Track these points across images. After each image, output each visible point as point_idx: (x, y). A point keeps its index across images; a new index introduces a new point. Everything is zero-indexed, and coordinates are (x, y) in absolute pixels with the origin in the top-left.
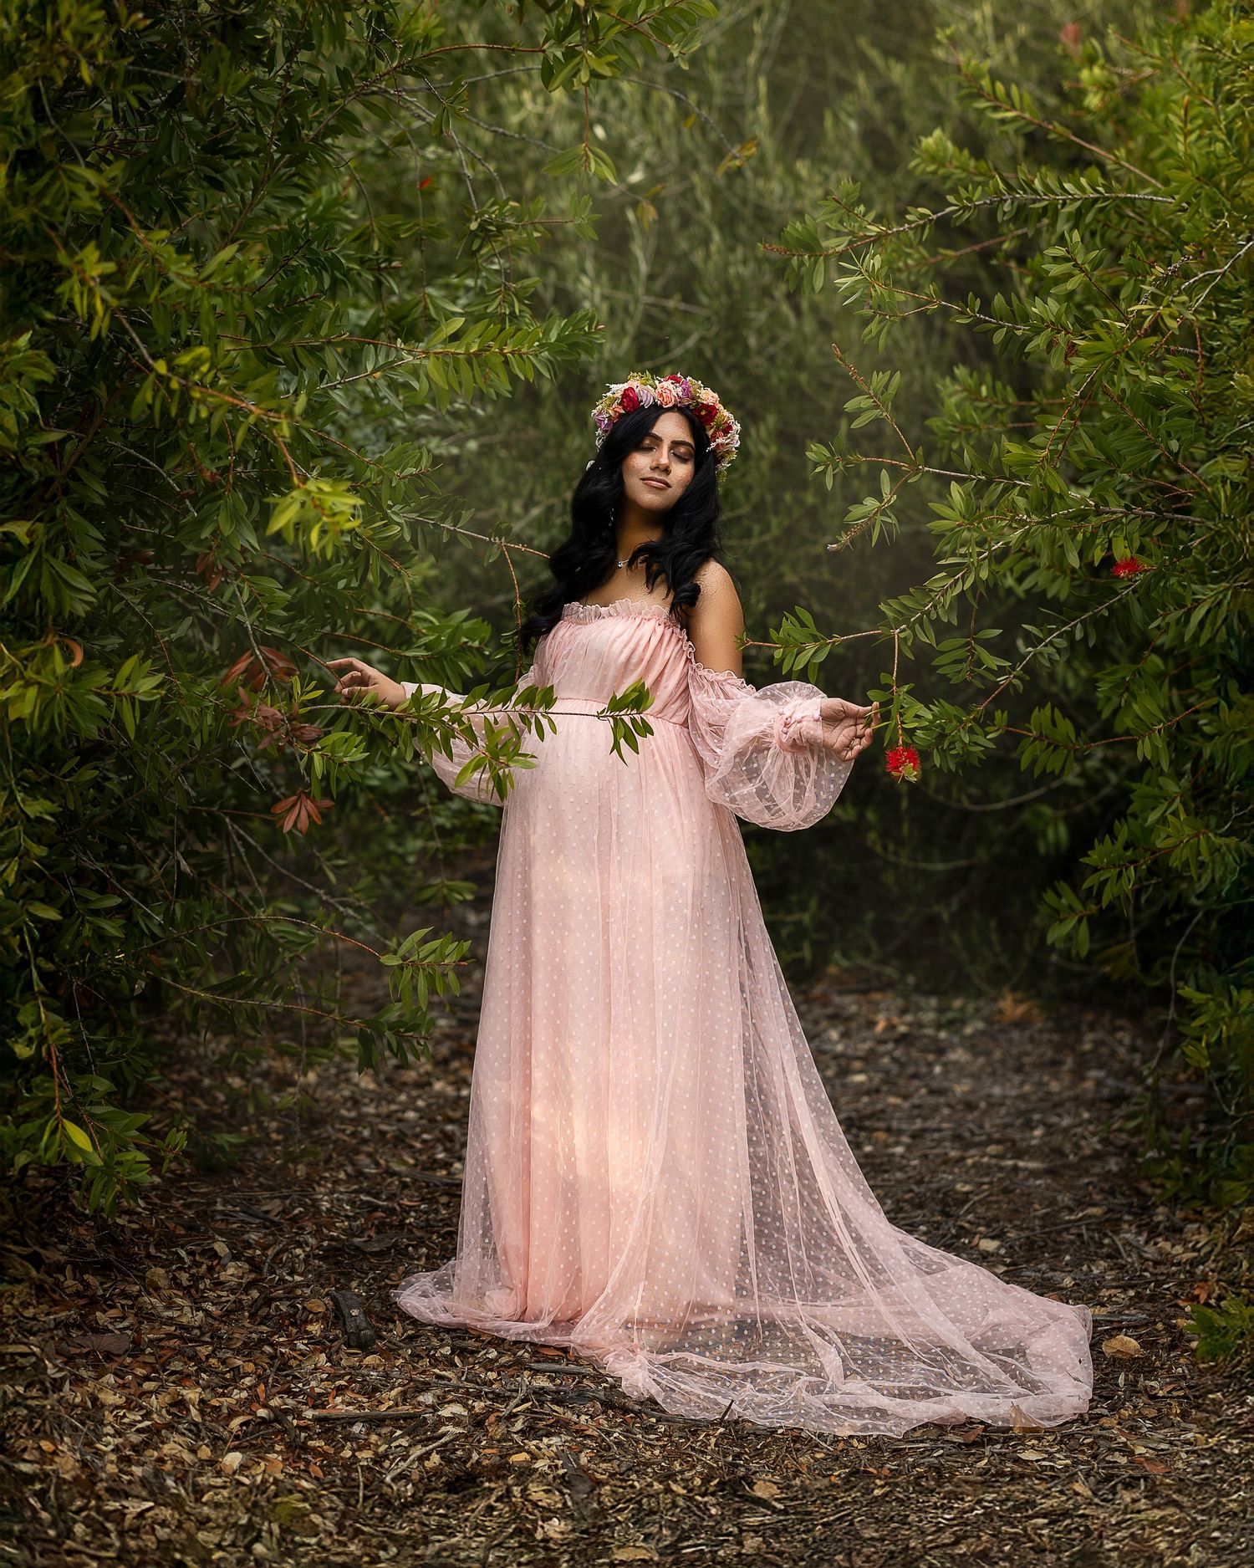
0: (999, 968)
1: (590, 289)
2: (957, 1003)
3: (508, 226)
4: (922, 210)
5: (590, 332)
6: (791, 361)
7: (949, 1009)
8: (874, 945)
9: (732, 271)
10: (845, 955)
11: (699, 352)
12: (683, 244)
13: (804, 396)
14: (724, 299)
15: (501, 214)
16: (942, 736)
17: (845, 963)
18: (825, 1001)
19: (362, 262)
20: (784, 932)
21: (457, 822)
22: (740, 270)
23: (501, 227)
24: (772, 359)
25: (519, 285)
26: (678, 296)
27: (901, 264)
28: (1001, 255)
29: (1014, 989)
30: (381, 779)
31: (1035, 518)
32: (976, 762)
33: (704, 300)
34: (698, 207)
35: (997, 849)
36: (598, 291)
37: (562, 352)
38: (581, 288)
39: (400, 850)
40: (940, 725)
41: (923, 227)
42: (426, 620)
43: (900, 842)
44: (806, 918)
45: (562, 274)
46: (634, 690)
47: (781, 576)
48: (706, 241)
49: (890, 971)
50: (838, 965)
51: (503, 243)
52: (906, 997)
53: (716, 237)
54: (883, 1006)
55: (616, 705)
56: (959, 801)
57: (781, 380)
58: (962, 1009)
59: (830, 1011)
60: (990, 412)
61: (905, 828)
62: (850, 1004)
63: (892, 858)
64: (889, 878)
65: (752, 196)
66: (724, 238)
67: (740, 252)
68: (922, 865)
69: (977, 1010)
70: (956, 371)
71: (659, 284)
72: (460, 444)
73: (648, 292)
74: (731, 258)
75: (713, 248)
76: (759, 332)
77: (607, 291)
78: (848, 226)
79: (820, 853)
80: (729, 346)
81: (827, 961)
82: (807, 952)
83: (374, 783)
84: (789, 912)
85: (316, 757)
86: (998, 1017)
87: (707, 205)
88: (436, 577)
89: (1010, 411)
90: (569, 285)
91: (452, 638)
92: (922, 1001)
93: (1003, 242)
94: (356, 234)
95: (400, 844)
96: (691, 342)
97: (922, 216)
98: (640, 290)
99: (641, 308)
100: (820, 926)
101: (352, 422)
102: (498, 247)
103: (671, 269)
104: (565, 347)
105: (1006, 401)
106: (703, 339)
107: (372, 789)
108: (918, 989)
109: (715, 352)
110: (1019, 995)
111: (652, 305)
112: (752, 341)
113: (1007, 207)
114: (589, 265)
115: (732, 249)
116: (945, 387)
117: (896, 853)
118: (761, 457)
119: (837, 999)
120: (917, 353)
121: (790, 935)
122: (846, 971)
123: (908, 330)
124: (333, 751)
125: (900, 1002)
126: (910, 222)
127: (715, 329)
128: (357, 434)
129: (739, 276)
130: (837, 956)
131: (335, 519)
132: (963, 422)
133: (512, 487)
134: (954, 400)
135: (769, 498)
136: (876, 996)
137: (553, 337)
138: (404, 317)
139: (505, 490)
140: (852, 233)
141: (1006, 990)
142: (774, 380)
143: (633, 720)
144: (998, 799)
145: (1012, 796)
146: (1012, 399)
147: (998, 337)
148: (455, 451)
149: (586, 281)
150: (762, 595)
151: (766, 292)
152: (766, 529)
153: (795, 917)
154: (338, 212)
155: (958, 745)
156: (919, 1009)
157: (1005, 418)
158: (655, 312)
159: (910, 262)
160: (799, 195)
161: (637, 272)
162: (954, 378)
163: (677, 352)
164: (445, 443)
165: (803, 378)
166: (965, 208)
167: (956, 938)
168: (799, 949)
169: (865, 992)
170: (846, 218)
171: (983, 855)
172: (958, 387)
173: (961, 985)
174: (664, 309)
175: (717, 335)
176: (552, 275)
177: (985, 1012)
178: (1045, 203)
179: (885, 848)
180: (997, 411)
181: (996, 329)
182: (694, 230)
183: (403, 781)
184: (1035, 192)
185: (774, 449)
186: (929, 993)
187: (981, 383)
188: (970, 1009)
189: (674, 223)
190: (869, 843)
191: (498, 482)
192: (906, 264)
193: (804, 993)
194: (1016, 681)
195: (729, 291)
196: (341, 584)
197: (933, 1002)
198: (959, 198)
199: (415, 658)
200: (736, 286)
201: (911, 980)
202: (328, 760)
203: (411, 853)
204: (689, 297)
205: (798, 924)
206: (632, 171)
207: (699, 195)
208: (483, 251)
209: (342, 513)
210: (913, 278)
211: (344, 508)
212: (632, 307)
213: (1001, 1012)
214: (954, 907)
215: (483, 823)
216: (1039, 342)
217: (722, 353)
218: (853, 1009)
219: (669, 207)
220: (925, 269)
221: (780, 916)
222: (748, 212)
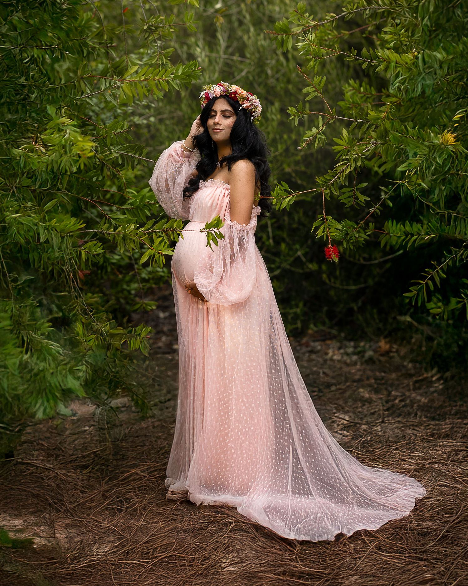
0: (379, 329)
1: (201, 53)
2: (362, 344)
3: (160, 27)
4: (332, 14)
5: (195, 70)
6: (285, 80)
7: (359, 346)
8: (327, 321)
9: (259, 43)
10: (315, 325)
11: (247, 77)
12: (240, 33)
13: (291, 94)
14: (257, 55)
15: (157, 22)
16: (347, 234)
17: (315, 329)
18: (307, 345)
19: (100, 44)
20: (290, 317)
21: (150, 276)
22: (262, 42)
23: (157, 28)
24: (277, 80)
25: (165, 51)
26: (237, 55)
27: (326, 38)
28: (367, 32)
29: (385, 337)
30: (117, 260)
31: (379, 142)
32: (361, 245)
33: (248, 55)
34: (245, 17)
35: (377, 279)
36: (203, 54)
37: (184, 79)
38: (196, 52)
39: (128, 288)
40: (346, 230)
41: (333, 21)
42: (132, 193)
43: (336, 278)
44: (298, 310)
45: (189, 47)
46: (215, 220)
47: (283, 169)
48: (248, 31)
49: (334, 332)
50: (312, 329)
51: (158, 34)
52: (341, 342)
53: (252, 29)
54: (331, 346)
55: (208, 226)
56: (359, 260)
57: (281, 88)
58: (364, 347)
59: (309, 349)
60: (365, 98)
61: (338, 273)
62: (318, 346)
63: (333, 285)
64: (332, 293)
65: (267, 12)
66: (255, 30)
67: (262, 36)
68: (345, 287)
69: (370, 347)
70: (350, 81)
71: (230, 50)
72: (147, 119)
73: (225, 53)
74: (259, 38)
75: (251, 34)
76: (272, 69)
77: (208, 53)
78: (302, 22)
79: (304, 283)
80: (259, 75)
81: (308, 328)
82: (299, 325)
83: (114, 261)
84: (291, 308)
85: (83, 252)
86: (379, 349)
87: (248, 17)
88: (141, 175)
89: (373, 97)
90: (192, 51)
91: (142, 200)
92: (347, 343)
93: (368, 27)
94: (97, 32)
95: (128, 286)
96: (243, 74)
97: (332, 17)
98: (221, 53)
99: (222, 60)
100: (305, 314)
101: (101, 111)
102: (156, 36)
103: (235, 44)
104: (184, 77)
105: (371, 94)
106: (248, 72)
107: (113, 264)
108: (346, 339)
109: (254, 77)
110: (387, 340)
111: (227, 59)
112: (269, 72)
113: (367, 12)
114: (200, 43)
115: (259, 35)
116: (346, 88)
117: (334, 283)
118: (273, 120)
119: (312, 344)
120: (338, 75)
121: (292, 318)
122: (317, 332)
123: (333, 65)
124: (89, 249)
125: (338, 344)
126: (327, 20)
127: (253, 68)
128: (103, 116)
129: (262, 45)
130: (312, 326)
131: (84, 152)
132: (353, 102)
133: (171, 136)
134: (349, 93)
135: (278, 137)
136: (328, 342)
137: (180, 72)
138: (118, 67)
139: (168, 137)
140: (303, 25)
141: (382, 338)
142: (279, 88)
143: (216, 232)
144: (376, 259)
145: (382, 257)
146: (374, 92)
147: (364, 66)
148: (145, 122)
149: (198, 50)
150: (275, 177)
151: (275, 52)
152: (277, 150)
153: (294, 310)
154: (91, 24)
155: (354, 238)
156: (346, 347)
157: (370, 100)
158: (229, 61)
159: (330, 37)
160: (286, 11)
161: (220, 46)
162: (349, 84)
163: (238, 77)
164: (141, 119)
165: (290, 87)
166: (350, 13)
167: (360, 317)
168: (296, 324)
169: (324, 341)
170: (301, 19)
171: (371, 282)
172: (351, 88)
173: (363, 336)
174: (232, 60)
175: (254, 70)
176: (185, 48)
177: (373, 347)
178: (383, 10)
179: (330, 280)
180: (368, 97)
181: (364, 63)
182: (244, 27)
183: (127, 260)
184: (380, 5)
185: (279, 116)
186: (350, 340)
187: (361, 86)
188: (367, 346)
189: (236, 24)
190: (323, 279)
191: (165, 134)
192: (329, 38)
193: (299, 342)
194: (377, 211)
195: (259, 52)
196: (94, 179)
197: (352, 344)
198: (347, 9)
199: (127, 209)
200: (261, 50)
201: (343, 335)
202: (88, 253)
203: (133, 289)
204: (243, 56)
205: (295, 313)
206: (217, 3)
207: (244, 12)
208: (150, 38)
209: (86, 149)
210: (331, 43)
211: (88, 147)
212: (218, 60)
213: (380, 347)
214: (360, 304)
215: (162, 277)
216: (381, 67)
217: (256, 78)
218: (319, 348)
219: (234, 18)
220: (336, 39)
221: (288, 310)
222: (265, 19)
